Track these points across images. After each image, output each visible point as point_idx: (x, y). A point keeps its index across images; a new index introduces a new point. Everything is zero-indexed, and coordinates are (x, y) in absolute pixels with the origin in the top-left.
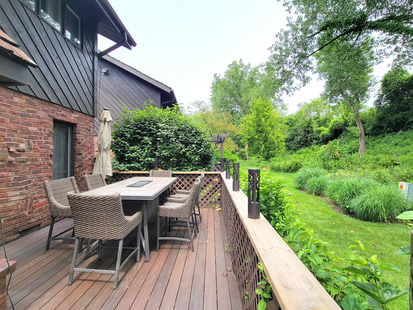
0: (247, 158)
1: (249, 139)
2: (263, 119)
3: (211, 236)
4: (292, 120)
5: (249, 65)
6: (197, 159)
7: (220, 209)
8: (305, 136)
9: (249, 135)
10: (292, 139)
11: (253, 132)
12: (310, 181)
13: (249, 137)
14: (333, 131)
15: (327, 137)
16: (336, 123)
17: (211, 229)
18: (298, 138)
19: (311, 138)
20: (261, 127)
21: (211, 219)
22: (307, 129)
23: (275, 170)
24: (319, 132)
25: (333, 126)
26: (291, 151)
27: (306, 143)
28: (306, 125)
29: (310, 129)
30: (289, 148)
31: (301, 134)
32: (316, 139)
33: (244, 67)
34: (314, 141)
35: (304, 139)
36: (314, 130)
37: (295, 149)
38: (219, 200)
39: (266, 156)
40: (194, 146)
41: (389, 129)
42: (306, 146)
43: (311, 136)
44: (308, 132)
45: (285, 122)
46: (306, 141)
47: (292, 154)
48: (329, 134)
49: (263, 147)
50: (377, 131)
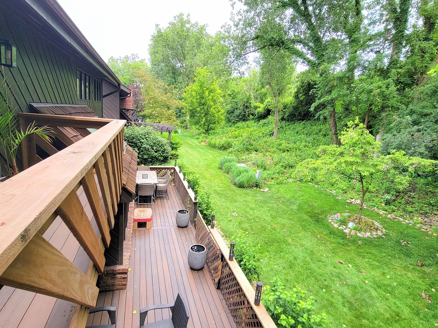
0: (188, 127)
1: (191, 110)
2: (207, 93)
3: (173, 195)
4: (234, 92)
5: (197, 23)
6: (162, 159)
7: (174, 184)
8: (244, 111)
9: (191, 106)
10: (233, 112)
11: (196, 105)
12: (226, 164)
13: (191, 108)
14: (266, 110)
15: (262, 114)
16: (269, 103)
17: (172, 193)
18: (237, 112)
19: (249, 113)
20: (204, 100)
21: (171, 189)
22: (246, 105)
23: (212, 147)
24: (256, 108)
25: (266, 105)
26: (230, 123)
27: (244, 118)
28: (245, 100)
29: (248, 104)
30: (229, 121)
31: (240, 108)
32: (253, 115)
33: (191, 24)
34: (251, 116)
35: (243, 113)
36: (252, 105)
37: (234, 122)
38: (173, 180)
39: (206, 129)
40: (160, 152)
41: (299, 117)
42: (244, 120)
43: (248, 111)
44: (247, 107)
45: (228, 93)
46: (244, 116)
47: (231, 127)
48: (263, 112)
49: (204, 120)
50: (291, 118)
